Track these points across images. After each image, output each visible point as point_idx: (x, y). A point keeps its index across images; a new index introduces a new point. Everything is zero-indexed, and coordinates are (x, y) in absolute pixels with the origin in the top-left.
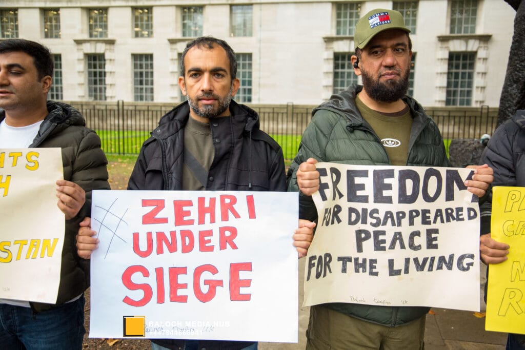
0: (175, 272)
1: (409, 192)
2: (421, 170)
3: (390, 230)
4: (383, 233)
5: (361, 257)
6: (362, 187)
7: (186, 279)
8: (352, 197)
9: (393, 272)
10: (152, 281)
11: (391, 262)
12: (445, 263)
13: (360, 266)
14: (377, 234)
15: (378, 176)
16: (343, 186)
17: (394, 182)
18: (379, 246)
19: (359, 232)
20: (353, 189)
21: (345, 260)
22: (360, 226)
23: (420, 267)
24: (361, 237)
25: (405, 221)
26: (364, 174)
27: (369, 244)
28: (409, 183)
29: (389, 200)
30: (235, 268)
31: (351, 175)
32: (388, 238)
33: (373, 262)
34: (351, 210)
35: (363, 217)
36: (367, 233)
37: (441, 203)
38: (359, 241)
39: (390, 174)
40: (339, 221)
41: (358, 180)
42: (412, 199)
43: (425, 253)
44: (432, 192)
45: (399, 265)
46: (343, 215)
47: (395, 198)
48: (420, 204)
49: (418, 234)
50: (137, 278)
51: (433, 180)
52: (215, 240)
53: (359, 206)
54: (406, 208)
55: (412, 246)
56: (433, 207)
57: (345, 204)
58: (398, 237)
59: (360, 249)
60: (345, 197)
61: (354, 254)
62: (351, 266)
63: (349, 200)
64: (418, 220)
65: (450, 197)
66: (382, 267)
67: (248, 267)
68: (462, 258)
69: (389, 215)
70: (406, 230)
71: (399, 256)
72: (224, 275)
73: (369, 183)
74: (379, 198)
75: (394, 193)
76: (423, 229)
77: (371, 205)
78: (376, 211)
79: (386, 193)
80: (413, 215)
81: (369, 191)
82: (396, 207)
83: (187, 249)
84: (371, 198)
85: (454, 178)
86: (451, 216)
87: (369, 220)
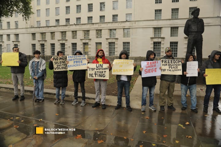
0: (150, 69)
2: (175, 60)
3: (173, 66)
7: (151, 70)
9: (173, 71)
10: (147, 71)
12: (178, 70)
15: (171, 61)
16: (167, 62)
17: (173, 61)
18: (171, 68)
20: (168, 62)
21: (168, 70)
23: (176, 71)
24: (169, 67)
27: (170, 68)
28: (174, 61)
30: (155, 69)
31: (168, 60)
32: (172, 67)
37: (178, 64)
42: (175, 63)
43: (176, 69)
44: (177, 62)
45: (174, 70)
46: (167, 65)
48: (176, 64)
50: (146, 71)
52: (154, 66)
53: (169, 64)
54: (174, 64)
55: (175, 68)
56: (177, 64)
58: (173, 67)
66: (172, 70)
67: (156, 68)
70: (174, 66)
72: (154, 69)
73: (170, 61)
75: (173, 62)
77: (170, 64)
80: (175, 65)
81: (170, 62)
82: (173, 64)
83: (151, 67)
85: (179, 61)
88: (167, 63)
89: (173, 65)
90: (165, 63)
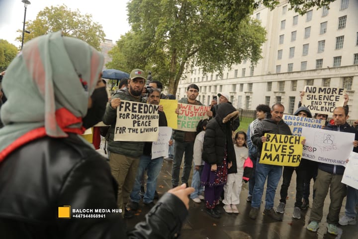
1: (146, 110)
3: (141, 120)
4: (140, 121)
5: (134, 128)
6: (135, 108)
8: (133, 111)
9: (141, 132)
11: (141, 129)
12: (151, 130)
13: (134, 131)
14: (138, 121)
15: (140, 105)
16: (131, 108)
17: (143, 107)
18: (138, 125)
19: (134, 121)
20: (133, 108)
21: (130, 129)
22: (134, 119)
23: (147, 131)
24: (134, 122)
25: (145, 118)
26: (136, 104)
27: (136, 125)
28: (146, 108)
29: (141, 112)
31: (133, 104)
32: (141, 123)
33: (137, 129)
34: (133, 115)
35: (135, 117)
36: (136, 121)
37: (152, 114)
38: (134, 124)
39: (142, 105)
40: (129, 118)
41: (135, 106)
42: (146, 113)
43: (148, 127)
44: (151, 111)
45: (143, 130)
46: (130, 116)
47: (143, 112)
48: (148, 114)
49: (147, 122)
51: (151, 108)
53: (134, 114)
54: (145, 115)
55: (146, 126)
57: (131, 113)
58: (143, 122)
59: (134, 126)
60: (131, 111)
61: (132, 127)
62: (131, 131)
63: (132, 112)
64: (147, 118)
65: (154, 113)
66: (139, 131)
68: (155, 128)
69: (141, 116)
70: (145, 121)
71: (143, 127)
73: (137, 107)
74: (140, 112)
75: (143, 110)
76: (148, 120)
77: (137, 114)
78: (138, 115)
79: (141, 110)
81: (137, 110)
82: (143, 114)
84: (137, 112)
85: (155, 107)
86: (153, 117)
87: (137, 118)
88: (130, 110)
89: (142, 117)
90: (125, 110)
